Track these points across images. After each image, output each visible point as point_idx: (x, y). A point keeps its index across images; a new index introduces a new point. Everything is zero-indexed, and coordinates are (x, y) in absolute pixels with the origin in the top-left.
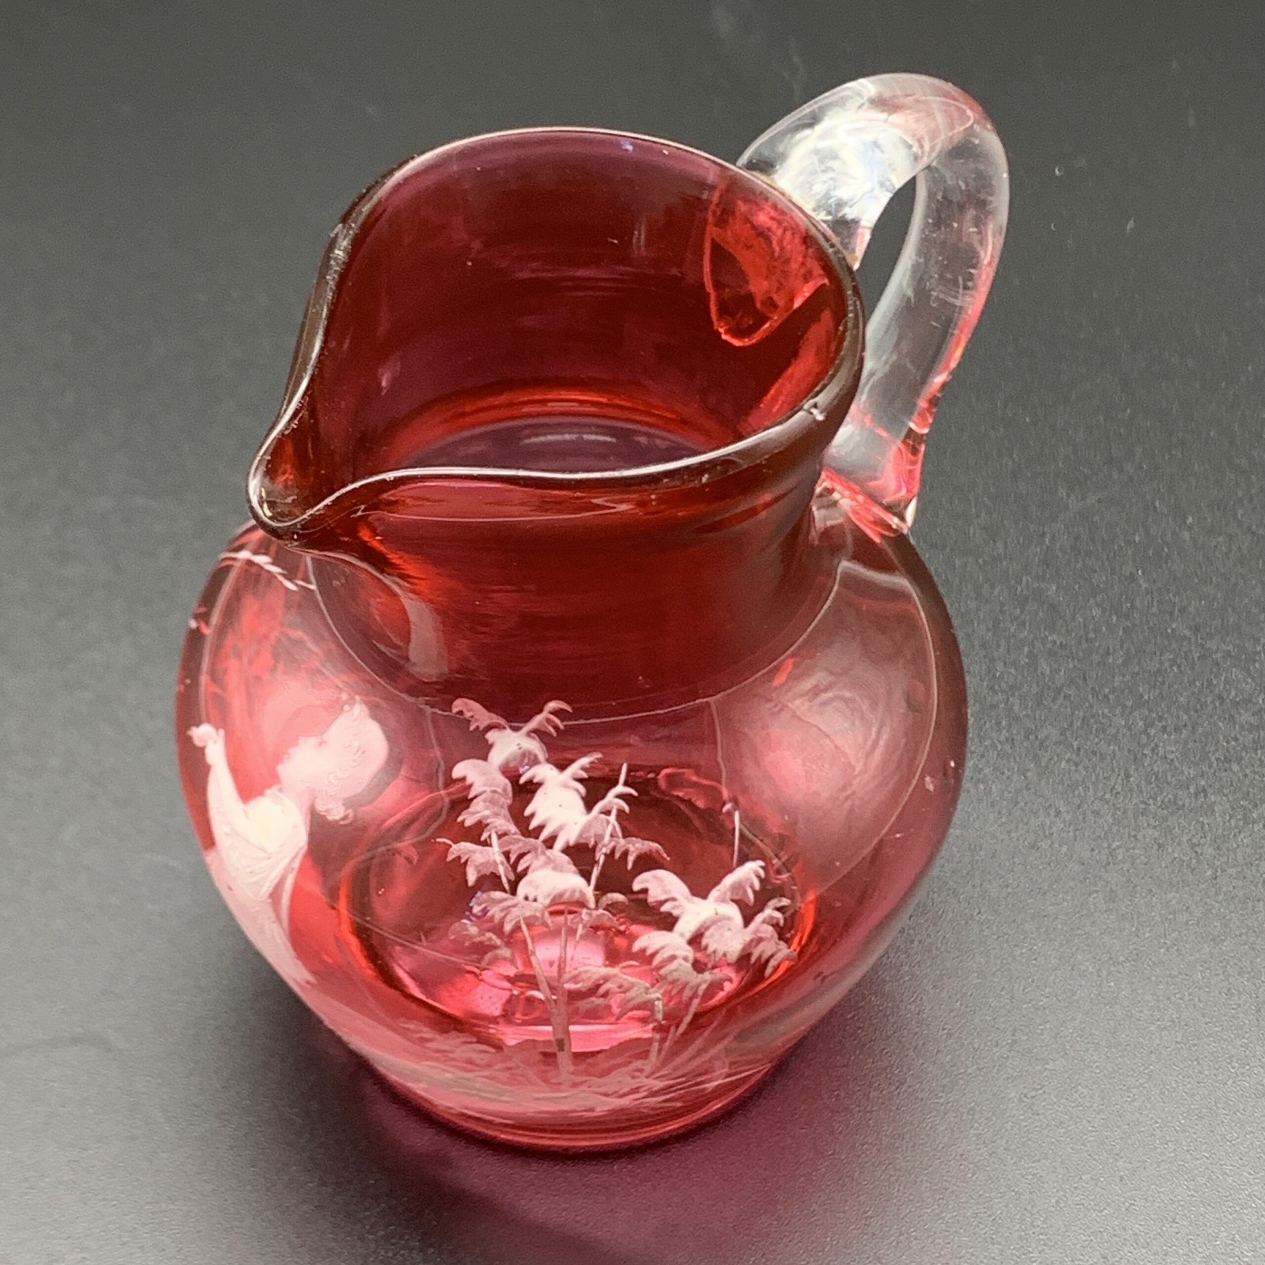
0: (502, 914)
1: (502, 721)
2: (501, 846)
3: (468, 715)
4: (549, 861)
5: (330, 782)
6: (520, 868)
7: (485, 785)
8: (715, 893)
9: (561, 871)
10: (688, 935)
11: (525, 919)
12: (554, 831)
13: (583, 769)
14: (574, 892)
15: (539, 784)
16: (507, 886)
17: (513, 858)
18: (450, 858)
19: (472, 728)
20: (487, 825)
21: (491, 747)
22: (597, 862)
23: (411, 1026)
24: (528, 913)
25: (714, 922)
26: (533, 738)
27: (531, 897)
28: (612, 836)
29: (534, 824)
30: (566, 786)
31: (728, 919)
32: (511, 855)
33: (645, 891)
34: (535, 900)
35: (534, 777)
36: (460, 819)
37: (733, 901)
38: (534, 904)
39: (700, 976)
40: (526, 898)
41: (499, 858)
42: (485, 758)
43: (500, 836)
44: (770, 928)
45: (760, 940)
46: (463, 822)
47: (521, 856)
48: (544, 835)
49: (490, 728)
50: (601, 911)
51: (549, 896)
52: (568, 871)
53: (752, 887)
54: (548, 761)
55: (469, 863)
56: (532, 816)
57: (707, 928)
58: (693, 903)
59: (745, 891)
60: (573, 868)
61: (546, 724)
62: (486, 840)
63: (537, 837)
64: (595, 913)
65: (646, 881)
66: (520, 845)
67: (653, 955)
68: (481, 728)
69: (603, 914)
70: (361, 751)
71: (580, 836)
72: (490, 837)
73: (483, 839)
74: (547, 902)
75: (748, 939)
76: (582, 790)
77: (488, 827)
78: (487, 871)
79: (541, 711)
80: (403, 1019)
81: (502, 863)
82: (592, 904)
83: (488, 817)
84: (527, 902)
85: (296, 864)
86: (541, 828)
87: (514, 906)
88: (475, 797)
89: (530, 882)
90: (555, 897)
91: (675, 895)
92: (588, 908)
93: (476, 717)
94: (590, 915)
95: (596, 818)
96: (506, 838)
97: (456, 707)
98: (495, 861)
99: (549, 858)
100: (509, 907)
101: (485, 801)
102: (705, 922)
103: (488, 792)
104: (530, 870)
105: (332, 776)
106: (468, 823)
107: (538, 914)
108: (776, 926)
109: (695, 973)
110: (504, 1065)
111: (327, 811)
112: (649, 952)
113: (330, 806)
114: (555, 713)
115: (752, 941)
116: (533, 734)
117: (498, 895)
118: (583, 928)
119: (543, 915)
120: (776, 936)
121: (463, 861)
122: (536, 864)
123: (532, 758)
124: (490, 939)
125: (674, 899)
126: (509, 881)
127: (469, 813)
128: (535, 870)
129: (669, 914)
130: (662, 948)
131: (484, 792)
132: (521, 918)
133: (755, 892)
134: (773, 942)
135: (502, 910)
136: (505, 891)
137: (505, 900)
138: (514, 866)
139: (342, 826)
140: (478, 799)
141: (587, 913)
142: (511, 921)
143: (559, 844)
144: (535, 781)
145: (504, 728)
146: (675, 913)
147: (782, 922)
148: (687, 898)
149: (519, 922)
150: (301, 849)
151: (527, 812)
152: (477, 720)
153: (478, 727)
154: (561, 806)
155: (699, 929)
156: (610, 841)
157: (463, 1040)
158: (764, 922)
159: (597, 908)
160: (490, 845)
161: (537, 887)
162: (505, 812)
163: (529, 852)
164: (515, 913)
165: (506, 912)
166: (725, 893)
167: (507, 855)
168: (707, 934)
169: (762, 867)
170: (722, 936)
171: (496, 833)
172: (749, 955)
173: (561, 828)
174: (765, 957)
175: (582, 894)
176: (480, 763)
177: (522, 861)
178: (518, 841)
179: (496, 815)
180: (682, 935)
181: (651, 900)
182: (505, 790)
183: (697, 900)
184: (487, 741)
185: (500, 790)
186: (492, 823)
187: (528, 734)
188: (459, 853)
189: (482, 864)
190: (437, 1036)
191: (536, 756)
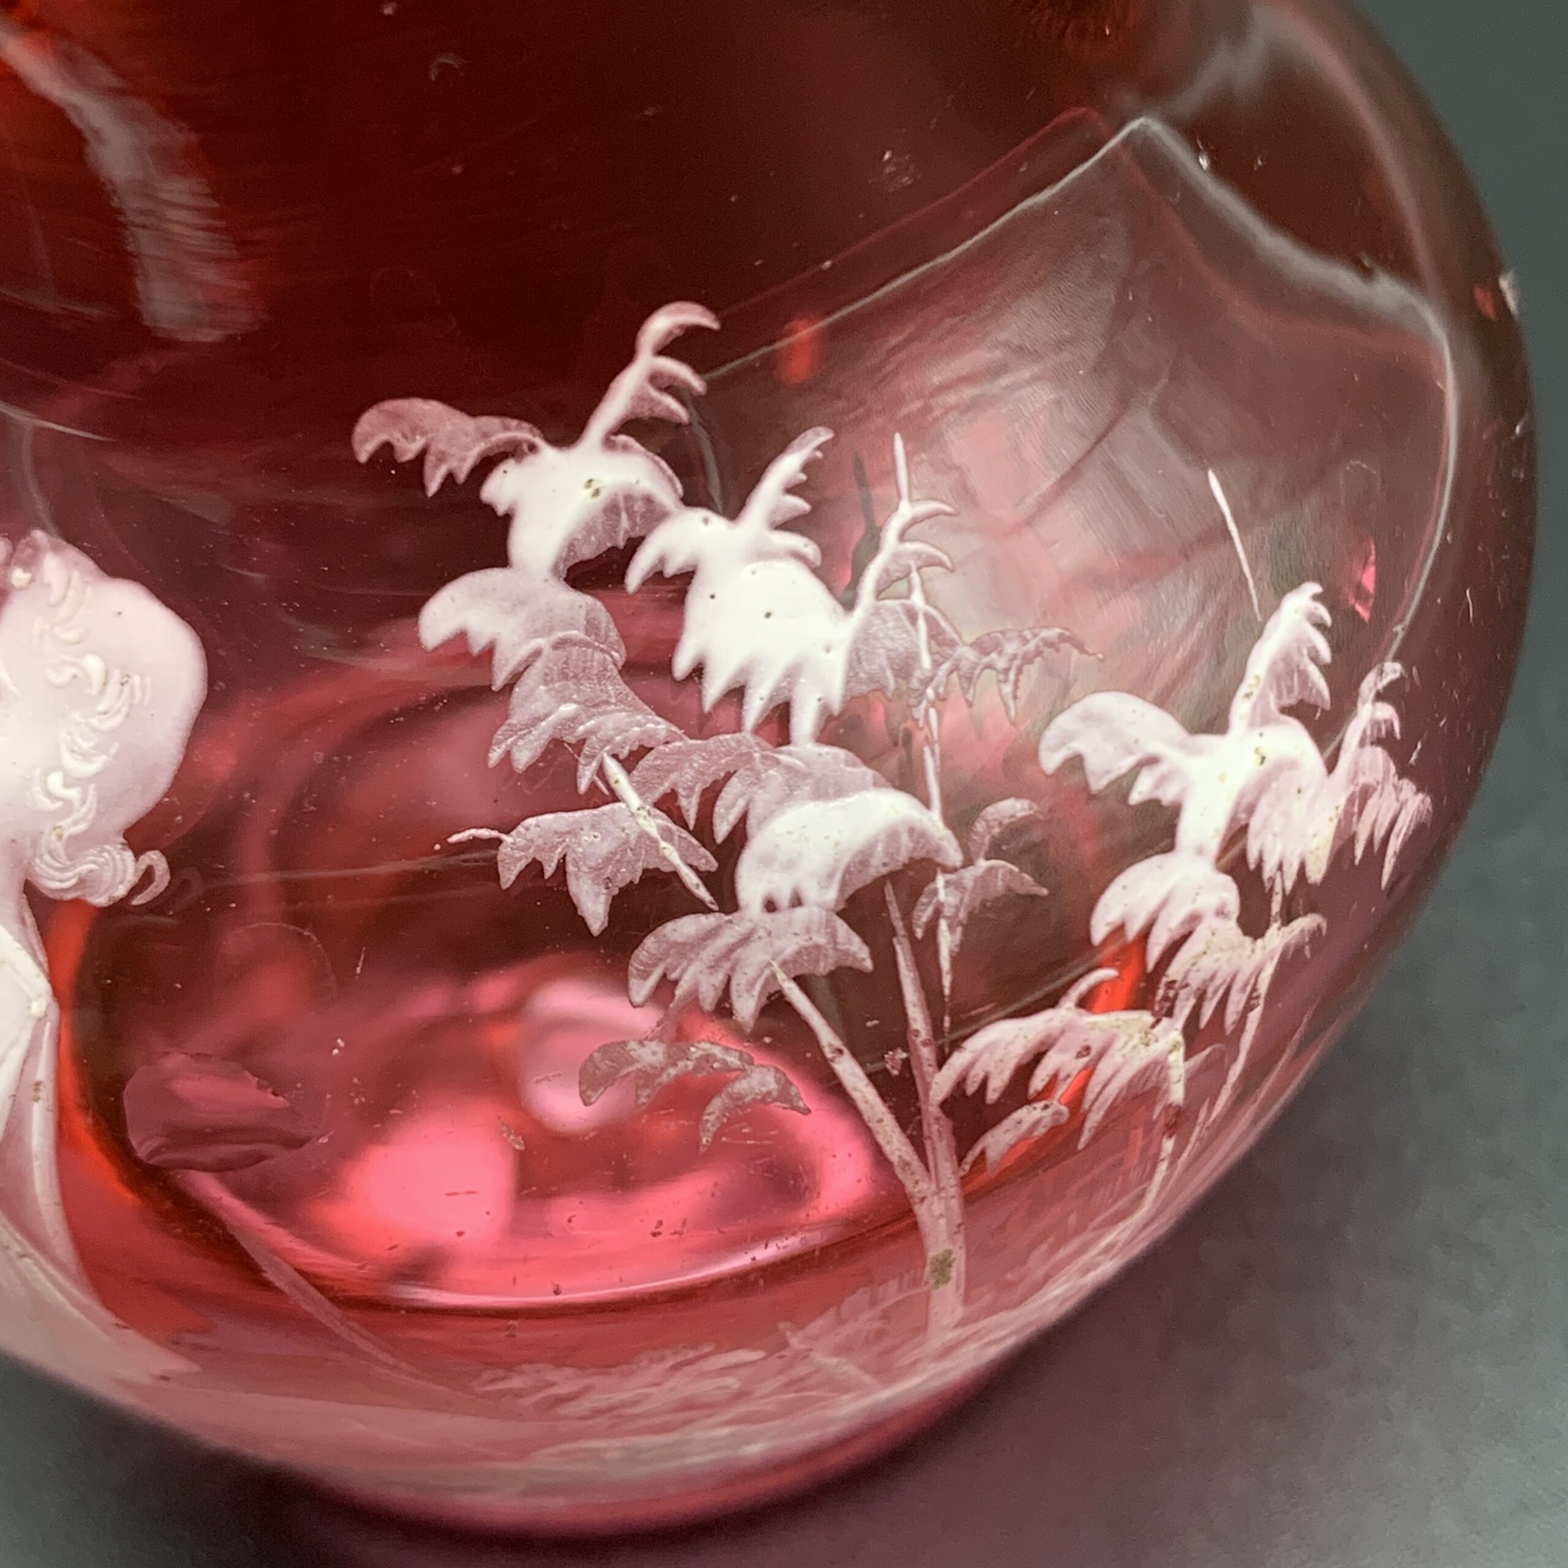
0: (719, 978)
1: (522, 432)
2: (641, 788)
3: (408, 450)
4: (795, 777)
5: (54, 798)
6: (722, 830)
7: (536, 634)
8: (1241, 709)
9: (840, 793)
10: (1214, 845)
11: (784, 964)
12: (778, 690)
13: (792, 490)
14: (893, 835)
15: (687, 577)
16: (703, 893)
17: (690, 807)
18: (508, 876)
19: (433, 486)
20: (582, 742)
21: (507, 520)
23: (516, 1382)
24: (790, 946)
25: (1262, 786)
26: (626, 447)
27: (784, 898)
29: (713, 688)
30: (764, 555)
31: (1289, 765)
32: (683, 802)
33: (1075, 763)
34: (797, 901)
35: (662, 560)
36: (495, 755)
37: (1288, 711)
38: (799, 912)
40: (770, 906)
41: (653, 824)
42: (499, 558)
43: (629, 763)
44: (1379, 753)
45: (1364, 795)
46: (507, 756)
47: (711, 796)
48: (754, 708)
49: (486, 465)
50: (982, 864)
51: (830, 876)
52: (861, 787)
53: (1315, 658)
54: (690, 500)
55: (570, 868)
56: (698, 671)
57: (1251, 810)
58: (1199, 752)
59: (1304, 677)
60: (869, 773)
61: (654, 393)
62: (593, 786)
63: (738, 728)
64: (969, 876)
65: (1067, 738)
66: (698, 761)
67: (1145, 935)
68: (462, 476)
69: (990, 870)
70: (116, 675)
71: (852, 676)
72: (601, 772)
73: (583, 785)
74: (831, 895)
76: (810, 549)
77: (586, 750)
78: (629, 874)
79: (626, 356)
80: (488, 1375)
81: (667, 835)
82: (953, 855)
83: (574, 720)
84: (777, 916)
85: (43, 1070)
86: (736, 694)
87: (745, 940)
88: (516, 677)
89: (767, 861)
90: (847, 871)
91: (1153, 747)
92: (946, 870)
93: (439, 446)
94: (958, 886)
95: (876, 612)
96: (648, 760)
97: (365, 441)
98: (643, 835)
99: (789, 768)
100: (731, 949)
101: (547, 680)
102: (1242, 795)
103: (547, 650)
104: (752, 822)
105: (55, 781)
106: (523, 758)
107: (821, 939)
109: (1248, 940)
110: (784, 1379)
111: (82, 882)
112: (1132, 931)
113: (84, 868)
114: (669, 348)
115: (1350, 801)
116: (622, 438)
117: (686, 927)
118: (951, 929)
119: (833, 936)
121: (549, 871)
122: (762, 800)
123: (638, 507)
124: (708, 1058)
125: (1152, 761)
126: (705, 877)
127: (513, 731)
128: (764, 820)
129: (1152, 806)
130: (1164, 904)
131: (537, 654)
132: (775, 965)
133: (1325, 670)
135: (713, 967)
136: (702, 909)
137: (712, 934)
138: (703, 830)
139: (147, 908)
140: (531, 678)
141: (948, 884)
142: (751, 985)
143: (804, 722)
144: (670, 571)
145: (533, 448)
146: (1167, 796)
148: (1182, 746)
149: (773, 976)
150: (41, 1020)
151: (682, 664)
152: (442, 458)
153: (450, 477)
154: (768, 615)
155: (1234, 819)
156: (936, 664)
157: (671, 1361)
158: (1362, 744)
159: (968, 862)
160: (615, 798)
161: (789, 865)
162: (616, 687)
163: (729, 776)
164: (755, 958)
165: (727, 965)
166: (1263, 696)
167: (668, 805)
168: (1255, 824)
169: (1316, 598)
170: (1287, 814)
171: (615, 756)
173: (792, 674)
175: (917, 834)
176: (492, 577)
177: (719, 808)
178: (685, 754)
179: (593, 705)
180: (1200, 851)
181: (1097, 784)
182: (591, 626)
183: (1206, 740)
184: (489, 509)
185: (577, 634)
186: (591, 732)
187: (609, 443)
188: (531, 853)
189: (607, 860)
190: (595, 1380)
191: (649, 500)
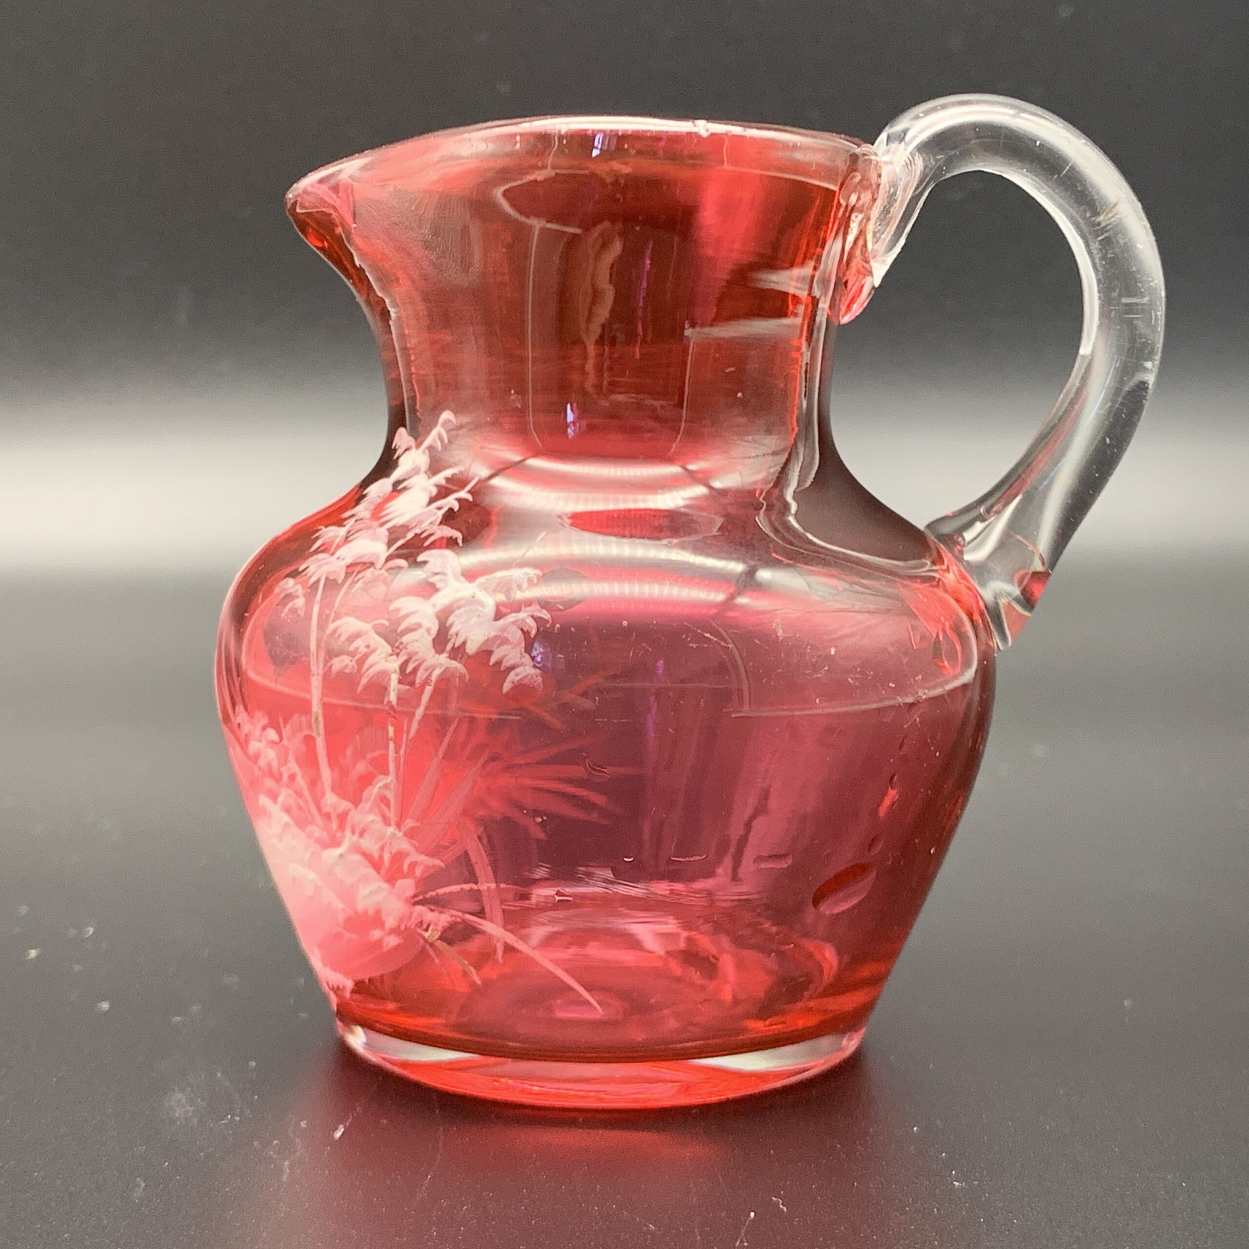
22: (405, 537)
28: (431, 523)
39: (437, 656)
75: (493, 634)
108: (526, 633)
120: (523, 645)
134: (518, 650)
147: (533, 633)
172: (490, 653)
174: (506, 663)
